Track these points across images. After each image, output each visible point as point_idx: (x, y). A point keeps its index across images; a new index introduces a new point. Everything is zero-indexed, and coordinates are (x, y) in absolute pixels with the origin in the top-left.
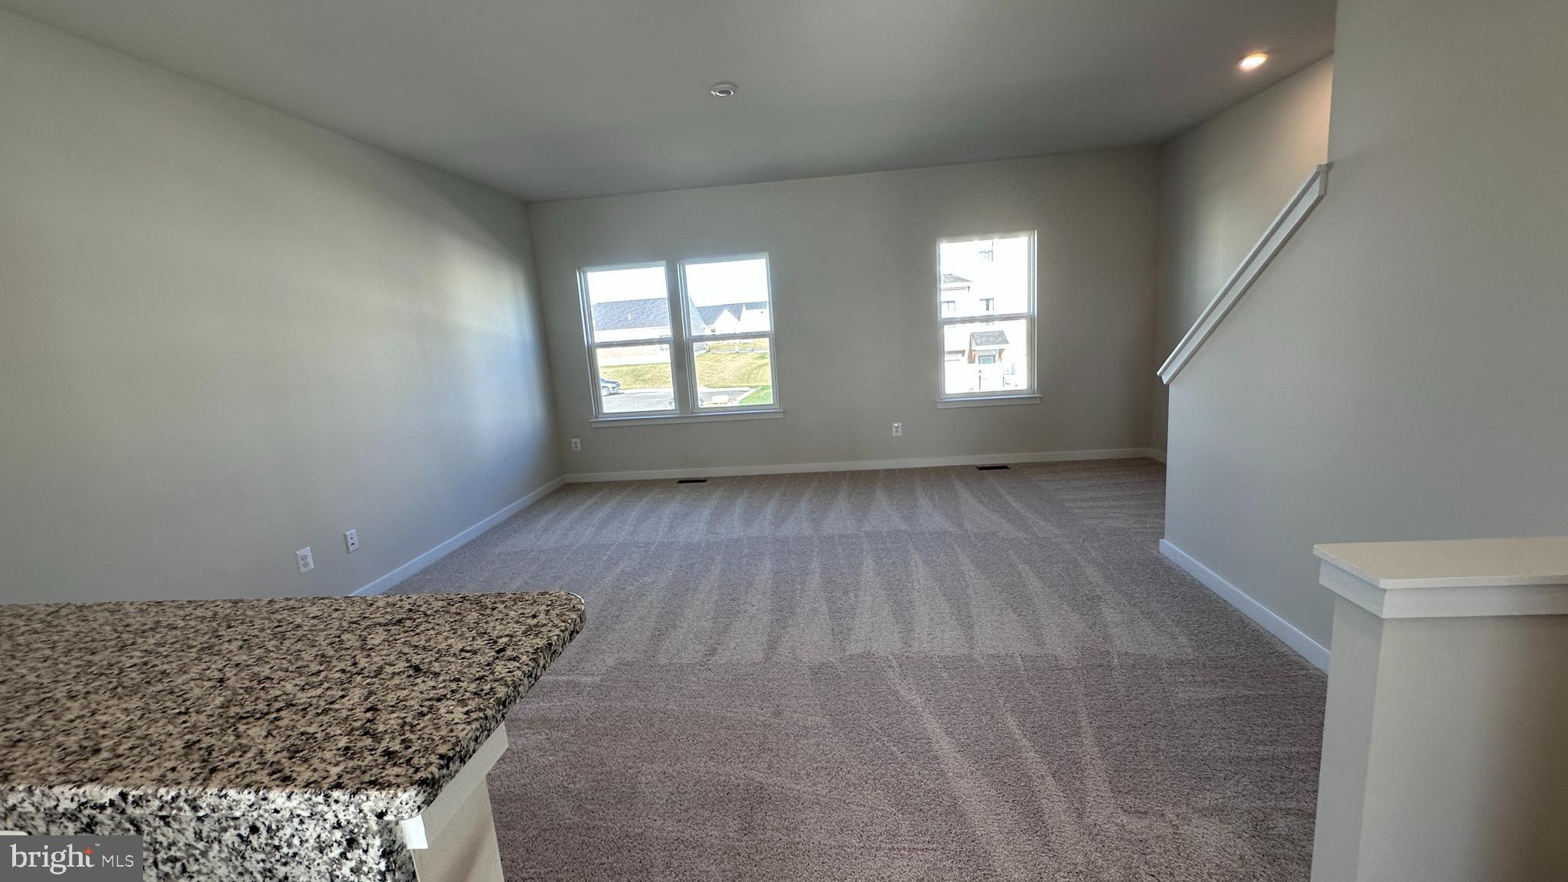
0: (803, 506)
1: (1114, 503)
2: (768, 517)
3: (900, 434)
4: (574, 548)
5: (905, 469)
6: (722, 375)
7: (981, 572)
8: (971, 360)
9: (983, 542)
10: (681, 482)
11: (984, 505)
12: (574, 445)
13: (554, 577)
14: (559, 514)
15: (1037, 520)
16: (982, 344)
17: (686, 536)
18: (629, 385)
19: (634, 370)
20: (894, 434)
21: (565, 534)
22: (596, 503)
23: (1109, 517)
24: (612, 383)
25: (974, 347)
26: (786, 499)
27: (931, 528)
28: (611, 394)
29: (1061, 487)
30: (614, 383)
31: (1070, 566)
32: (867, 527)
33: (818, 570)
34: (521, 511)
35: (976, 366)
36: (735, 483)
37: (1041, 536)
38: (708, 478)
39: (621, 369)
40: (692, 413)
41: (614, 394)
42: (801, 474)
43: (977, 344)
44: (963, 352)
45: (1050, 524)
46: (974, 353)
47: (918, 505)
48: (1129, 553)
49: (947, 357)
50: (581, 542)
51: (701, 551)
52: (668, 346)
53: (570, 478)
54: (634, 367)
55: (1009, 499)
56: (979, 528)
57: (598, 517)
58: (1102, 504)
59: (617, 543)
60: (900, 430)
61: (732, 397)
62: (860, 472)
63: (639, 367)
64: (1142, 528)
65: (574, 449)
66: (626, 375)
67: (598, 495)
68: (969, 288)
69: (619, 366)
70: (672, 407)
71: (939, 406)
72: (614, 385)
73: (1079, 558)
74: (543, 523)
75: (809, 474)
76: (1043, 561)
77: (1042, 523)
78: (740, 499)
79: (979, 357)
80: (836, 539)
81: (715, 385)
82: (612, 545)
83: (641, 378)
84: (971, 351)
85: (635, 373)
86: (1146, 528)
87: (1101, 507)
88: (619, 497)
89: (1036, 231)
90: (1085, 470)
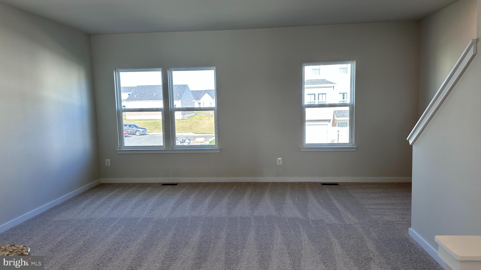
0: (225, 200)
1: (390, 207)
2: (205, 205)
3: (281, 163)
4: (97, 219)
5: (283, 183)
6: (203, 127)
7: (311, 242)
8: (334, 125)
9: (316, 225)
10: (164, 184)
11: (321, 204)
12: (106, 163)
13: (82, 235)
14: (93, 200)
15: (347, 214)
16: (340, 117)
17: (158, 215)
18: (152, 130)
19: (155, 123)
20: (278, 163)
21: (94, 212)
22: (115, 195)
23: (387, 215)
24: (142, 129)
25: (336, 118)
26: (217, 196)
27: (290, 216)
28: (141, 135)
29: (364, 197)
30: (144, 129)
31: (359, 241)
32: (256, 214)
33: (225, 236)
34: (73, 198)
35: (337, 128)
36: (192, 186)
37: (348, 223)
38: (178, 183)
39: (148, 121)
40: (172, 148)
41: (143, 135)
42: (227, 183)
43: (337, 117)
44: (329, 121)
45: (354, 217)
46: (335, 121)
47: (286, 202)
48: (392, 235)
49: (307, 123)
50: (102, 216)
51: (165, 224)
52: (161, 112)
53: (103, 181)
54: (155, 121)
55: (335, 202)
56: (315, 217)
57: (114, 203)
58: (384, 207)
59: (120, 218)
60: (281, 162)
61: (207, 139)
62: (259, 183)
63: (158, 121)
64: (402, 221)
65: (106, 165)
66: (151, 124)
67: (117, 191)
68: (334, 87)
69: (147, 120)
70: (162, 144)
71: (302, 150)
72: (143, 130)
73: (365, 236)
74: (83, 205)
75: (232, 183)
76: (346, 237)
77: (350, 216)
78: (192, 195)
79: (338, 123)
80: (238, 219)
81: (198, 132)
82: (117, 218)
83: (159, 127)
84: (334, 120)
85: (155, 124)
86: (404, 221)
87: (383, 209)
88: (128, 192)
89: (355, 61)
90: (379, 188)
